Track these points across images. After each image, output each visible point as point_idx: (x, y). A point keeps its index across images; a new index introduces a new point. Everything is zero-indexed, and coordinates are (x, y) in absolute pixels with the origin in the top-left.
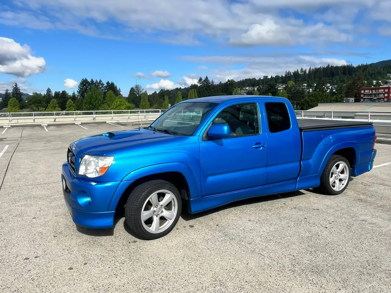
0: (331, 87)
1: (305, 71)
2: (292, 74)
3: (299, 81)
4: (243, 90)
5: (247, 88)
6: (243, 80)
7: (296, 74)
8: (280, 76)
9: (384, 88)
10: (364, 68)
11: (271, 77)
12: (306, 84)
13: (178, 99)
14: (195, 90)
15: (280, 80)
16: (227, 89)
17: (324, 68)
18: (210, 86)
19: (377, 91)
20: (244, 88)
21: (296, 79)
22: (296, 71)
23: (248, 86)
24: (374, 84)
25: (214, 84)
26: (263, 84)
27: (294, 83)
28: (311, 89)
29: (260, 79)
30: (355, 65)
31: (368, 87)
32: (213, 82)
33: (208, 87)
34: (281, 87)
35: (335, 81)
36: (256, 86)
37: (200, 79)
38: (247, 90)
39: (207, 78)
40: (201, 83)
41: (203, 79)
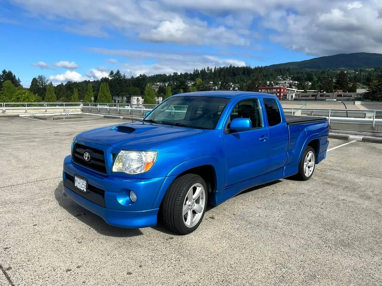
0: (233, 85)
1: (211, 70)
2: (200, 72)
3: (206, 79)
4: (155, 85)
5: (158, 84)
6: (154, 75)
7: (203, 72)
8: (189, 74)
9: (277, 89)
10: (259, 70)
11: (181, 74)
12: (212, 82)
13: (88, 92)
14: (107, 84)
15: (189, 78)
16: (139, 83)
17: (227, 68)
18: (122, 80)
19: (271, 90)
20: (155, 84)
21: (203, 77)
22: (203, 69)
23: (159, 82)
24: (268, 84)
25: (126, 78)
26: (173, 80)
27: (201, 81)
28: (216, 87)
29: (170, 76)
30: (253, 67)
31: (263, 87)
32: (125, 76)
33: (119, 81)
34: (190, 84)
35: (237, 81)
36: (167, 82)
37: (112, 73)
38: (158, 85)
39: (118, 72)
40: (112, 77)
41: (115, 72)
